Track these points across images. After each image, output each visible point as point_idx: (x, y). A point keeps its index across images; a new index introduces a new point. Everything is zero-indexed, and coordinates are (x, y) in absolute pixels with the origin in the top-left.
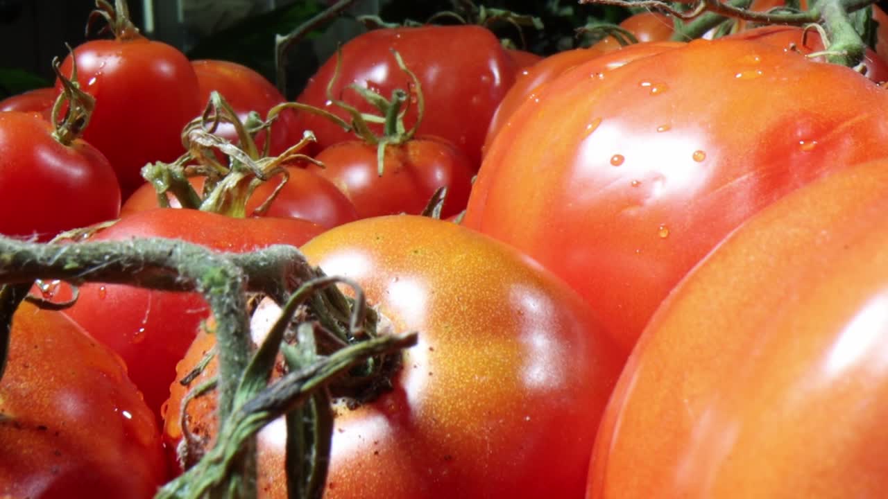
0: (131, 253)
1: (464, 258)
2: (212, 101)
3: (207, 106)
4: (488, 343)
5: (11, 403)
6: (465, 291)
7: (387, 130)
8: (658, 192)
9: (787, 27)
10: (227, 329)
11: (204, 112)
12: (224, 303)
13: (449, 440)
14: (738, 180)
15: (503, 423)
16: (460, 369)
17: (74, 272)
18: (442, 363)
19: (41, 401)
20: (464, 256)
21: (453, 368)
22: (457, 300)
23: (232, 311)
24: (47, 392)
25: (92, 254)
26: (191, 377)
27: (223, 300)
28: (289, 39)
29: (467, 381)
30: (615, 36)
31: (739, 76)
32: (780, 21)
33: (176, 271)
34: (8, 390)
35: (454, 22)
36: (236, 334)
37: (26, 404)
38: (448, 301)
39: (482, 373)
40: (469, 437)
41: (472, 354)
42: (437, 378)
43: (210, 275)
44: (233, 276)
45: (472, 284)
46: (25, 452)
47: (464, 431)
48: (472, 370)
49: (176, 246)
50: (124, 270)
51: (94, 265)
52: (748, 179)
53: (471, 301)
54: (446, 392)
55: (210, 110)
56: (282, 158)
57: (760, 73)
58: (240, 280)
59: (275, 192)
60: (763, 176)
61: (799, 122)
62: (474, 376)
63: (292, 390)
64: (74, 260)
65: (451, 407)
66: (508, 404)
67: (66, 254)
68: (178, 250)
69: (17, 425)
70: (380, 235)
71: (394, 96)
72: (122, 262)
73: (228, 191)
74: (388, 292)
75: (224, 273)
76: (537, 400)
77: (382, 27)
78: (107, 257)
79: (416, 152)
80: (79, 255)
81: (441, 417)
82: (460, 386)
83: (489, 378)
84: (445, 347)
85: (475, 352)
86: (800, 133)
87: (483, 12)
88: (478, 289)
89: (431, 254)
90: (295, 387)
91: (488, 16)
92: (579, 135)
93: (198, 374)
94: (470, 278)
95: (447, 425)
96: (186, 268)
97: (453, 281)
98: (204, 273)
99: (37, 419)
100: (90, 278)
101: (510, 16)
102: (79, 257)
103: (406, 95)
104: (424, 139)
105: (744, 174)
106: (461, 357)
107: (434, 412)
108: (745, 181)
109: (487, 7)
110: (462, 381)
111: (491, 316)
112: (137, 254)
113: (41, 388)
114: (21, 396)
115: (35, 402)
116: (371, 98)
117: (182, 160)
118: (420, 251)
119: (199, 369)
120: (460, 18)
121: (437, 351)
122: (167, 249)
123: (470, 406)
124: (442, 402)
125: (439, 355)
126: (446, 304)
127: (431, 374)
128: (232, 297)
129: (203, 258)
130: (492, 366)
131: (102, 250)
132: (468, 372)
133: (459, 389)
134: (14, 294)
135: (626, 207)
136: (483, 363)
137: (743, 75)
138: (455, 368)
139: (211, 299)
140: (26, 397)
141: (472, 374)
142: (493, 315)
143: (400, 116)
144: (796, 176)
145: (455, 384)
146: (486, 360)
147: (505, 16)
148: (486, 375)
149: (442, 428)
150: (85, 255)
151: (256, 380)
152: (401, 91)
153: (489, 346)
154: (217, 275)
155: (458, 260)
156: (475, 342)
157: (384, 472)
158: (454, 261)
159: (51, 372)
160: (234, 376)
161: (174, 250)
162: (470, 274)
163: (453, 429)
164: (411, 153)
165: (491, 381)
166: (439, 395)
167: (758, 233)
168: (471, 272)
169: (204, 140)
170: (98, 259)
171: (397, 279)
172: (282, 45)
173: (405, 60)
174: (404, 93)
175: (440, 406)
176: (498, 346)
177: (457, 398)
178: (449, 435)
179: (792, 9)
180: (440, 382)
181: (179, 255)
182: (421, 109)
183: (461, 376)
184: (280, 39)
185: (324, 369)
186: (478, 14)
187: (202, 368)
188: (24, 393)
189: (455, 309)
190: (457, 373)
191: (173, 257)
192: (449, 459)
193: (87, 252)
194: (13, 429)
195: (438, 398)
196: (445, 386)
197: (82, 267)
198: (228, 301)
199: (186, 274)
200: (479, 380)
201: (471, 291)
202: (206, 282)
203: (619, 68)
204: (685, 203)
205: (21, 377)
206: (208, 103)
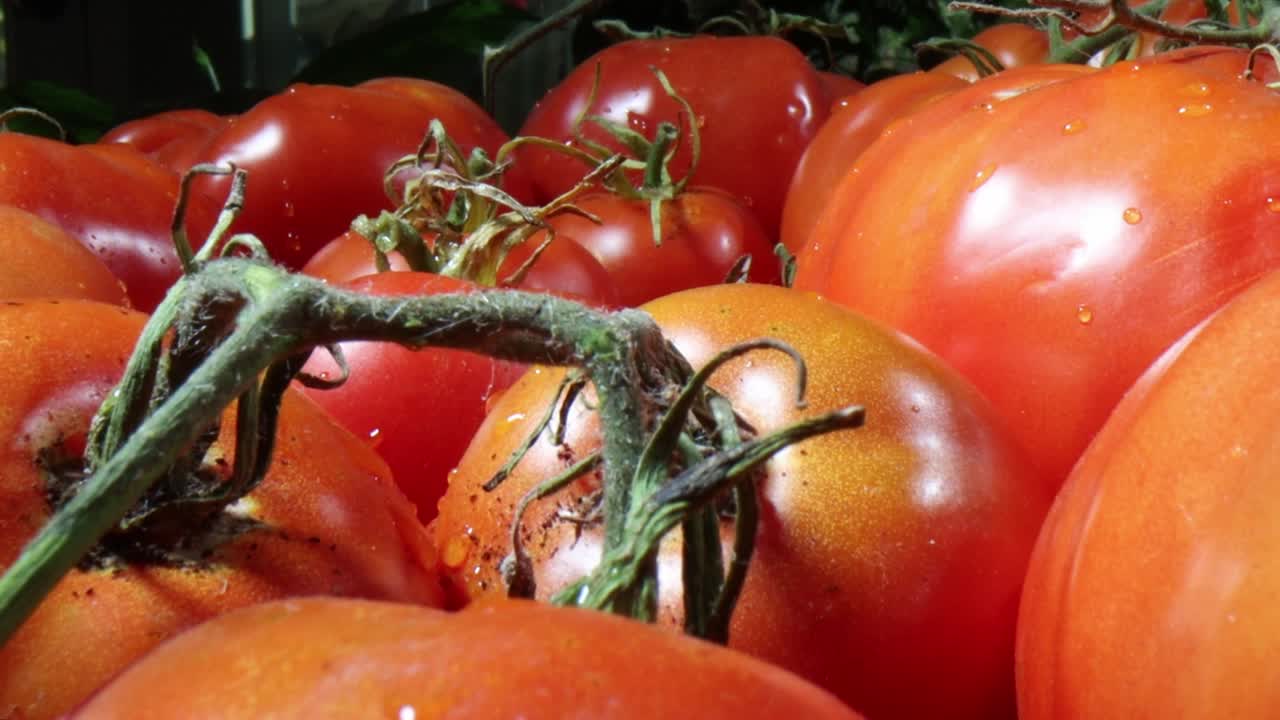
0: (487, 310)
1: (838, 337)
2: (432, 132)
3: (425, 140)
4: (876, 446)
5: (271, 508)
6: (844, 379)
7: (649, 179)
8: (1079, 263)
9: (1224, 47)
10: (616, 405)
11: (420, 146)
12: (611, 372)
13: (835, 566)
14: (1186, 247)
15: (903, 547)
16: (842, 478)
17: (416, 332)
18: (819, 470)
19: (308, 506)
20: (837, 336)
21: (833, 477)
22: (833, 390)
23: (623, 383)
24: (313, 495)
25: (436, 310)
26: (496, 481)
27: (610, 368)
28: (503, 51)
29: (854, 493)
30: (967, 55)
31: (1182, 110)
32: (1209, 40)
33: (547, 334)
34: (265, 491)
35: (733, 31)
36: (627, 411)
37: (290, 510)
38: (822, 391)
39: (872, 484)
40: (860, 564)
41: (858, 460)
42: (813, 488)
43: (593, 339)
44: (622, 339)
45: (853, 371)
46: (300, 567)
47: (853, 555)
48: (859, 479)
49: (545, 302)
50: (478, 330)
51: (441, 324)
52: (1199, 248)
53: (852, 392)
54: (827, 507)
55: (430, 144)
56: (549, 209)
57: (1208, 107)
58: (629, 345)
59: (533, 255)
60: (1219, 244)
61: (1266, 173)
62: (861, 488)
63: (715, 476)
64: (416, 317)
65: (834, 525)
66: (907, 523)
67: (404, 309)
68: (549, 306)
69: (284, 535)
70: (725, 307)
71: (661, 132)
72: (475, 321)
73: (478, 251)
74: (742, 380)
75: (611, 336)
76: (941, 518)
77: (630, 37)
78: (456, 315)
79: (694, 209)
80: (422, 312)
81: (822, 538)
82: (846, 499)
83: (881, 489)
84: (822, 450)
85: (860, 457)
86: (1266, 189)
87: (775, 19)
88: (861, 378)
89: (795, 332)
90: (720, 471)
91: (782, 23)
92: (965, 185)
93: (505, 477)
94: (849, 363)
95: (831, 548)
96: (560, 329)
97: (828, 367)
98: (584, 336)
99: (305, 530)
100: (434, 341)
101: (813, 23)
102: (421, 313)
103: (676, 130)
104: (699, 191)
105: (1193, 241)
106: (843, 462)
107: (813, 531)
108: (1194, 248)
109: (780, 10)
110: (846, 492)
111: (878, 412)
112: (495, 311)
113: (306, 491)
114: (283, 500)
115: (300, 507)
116: (621, 134)
117: (403, 210)
118: (779, 328)
119: (505, 472)
120: (743, 27)
121: (812, 456)
122: (535, 306)
123: (859, 525)
124: (823, 519)
125: (814, 460)
126: (820, 396)
127: (805, 483)
128: (622, 366)
129: (582, 316)
130: (884, 474)
131: (449, 306)
132: (854, 481)
133: (843, 502)
134: (288, 367)
135: (1032, 281)
136: (873, 470)
137: (1187, 110)
138: (837, 476)
139: (595, 367)
140: (289, 501)
141: (859, 485)
142: (881, 411)
143: (667, 158)
144: (1262, 244)
145: (838, 497)
146: (876, 468)
147: (807, 24)
148: (876, 485)
149: (824, 550)
150: (428, 312)
151: (655, 467)
152: (669, 125)
153: (878, 450)
154: (602, 339)
155: (831, 340)
156: (860, 444)
157: (751, 606)
158: (827, 341)
159: (316, 471)
160: (627, 462)
161: (544, 307)
162: (849, 358)
163: (838, 552)
164: (688, 211)
165: (883, 494)
166: (818, 510)
167: (1264, 305)
168: (849, 355)
169: (446, 183)
170: (445, 317)
171: (753, 365)
172: (492, 60)
173: (673, 83)
174: (674, 127)
175: (821, 523)
176: (889, 450)
177: (841, 514)
178: (833, 561)
179: (1218, 22)
180: (819, 494)
181: (551, 313)
182: (696, 151)
183: (844, 486)
184: (490, 52)
185: (753, 451)
186: (768, 20)
187: (509, 469)
188: (286, 497)
189: (832, 402)
190: (840, 482)
191: (543, 316)
192: (834, 591)
193: (431, 308)
194: (280, 540)
195: (817, 514)
196: (826, 498)
197: (425, 325)
198: (617, 370)
199: (560, 337)
200: (868, 491)
201: (851, 380)
202: (588, 347)
203: (1012, 100)
204: (1114, 278)
205: (280, 476)
206: (427, 135)
